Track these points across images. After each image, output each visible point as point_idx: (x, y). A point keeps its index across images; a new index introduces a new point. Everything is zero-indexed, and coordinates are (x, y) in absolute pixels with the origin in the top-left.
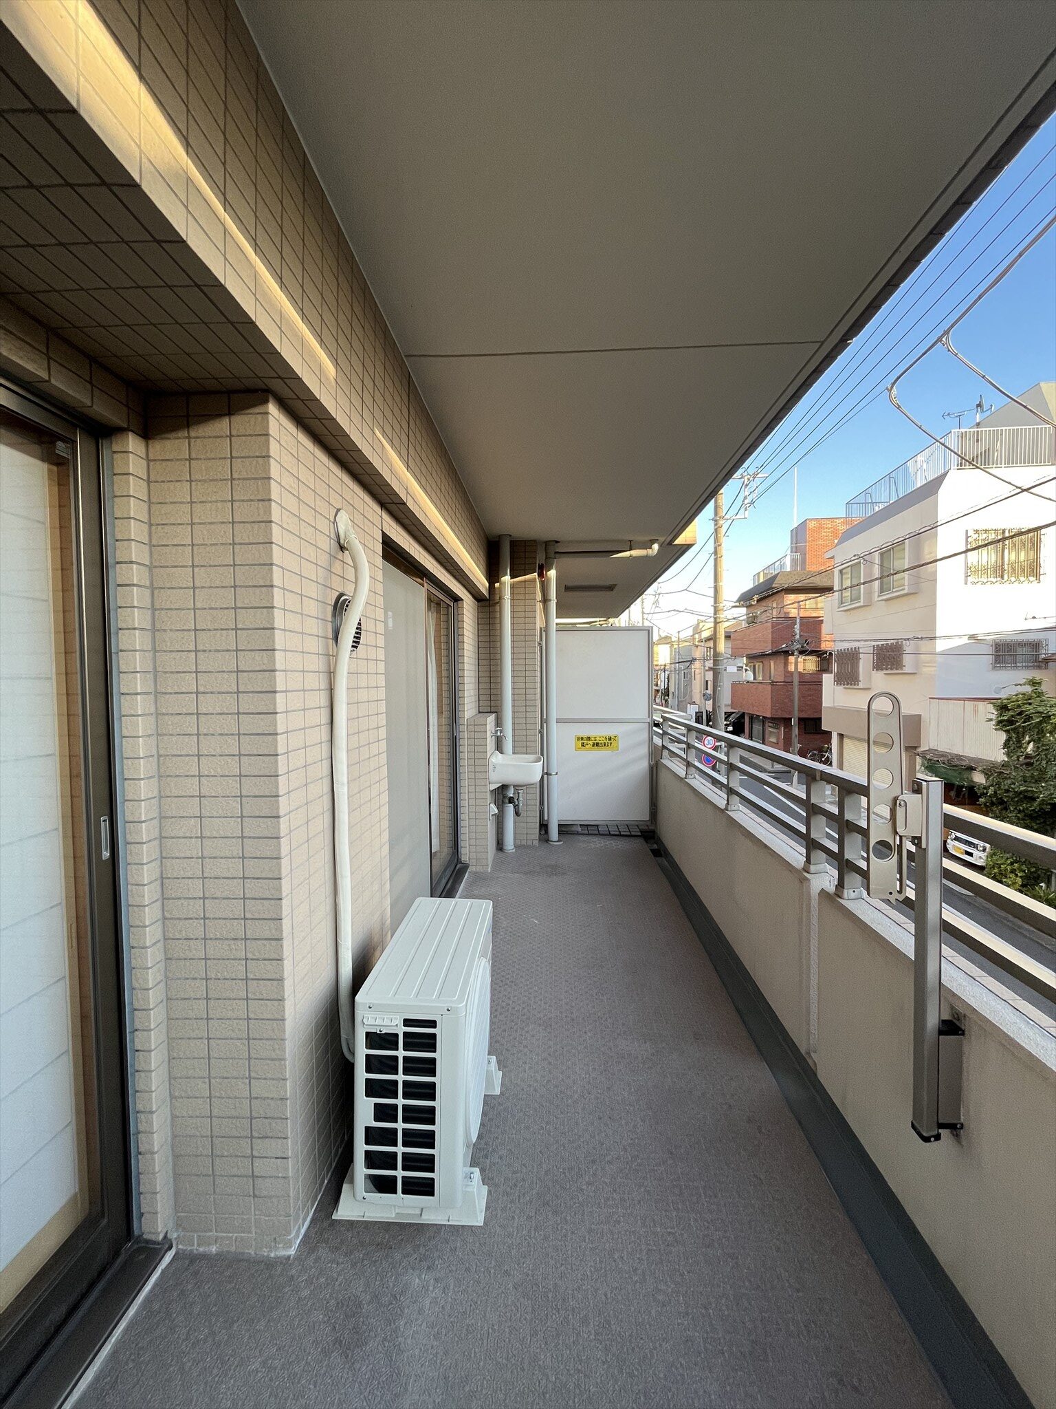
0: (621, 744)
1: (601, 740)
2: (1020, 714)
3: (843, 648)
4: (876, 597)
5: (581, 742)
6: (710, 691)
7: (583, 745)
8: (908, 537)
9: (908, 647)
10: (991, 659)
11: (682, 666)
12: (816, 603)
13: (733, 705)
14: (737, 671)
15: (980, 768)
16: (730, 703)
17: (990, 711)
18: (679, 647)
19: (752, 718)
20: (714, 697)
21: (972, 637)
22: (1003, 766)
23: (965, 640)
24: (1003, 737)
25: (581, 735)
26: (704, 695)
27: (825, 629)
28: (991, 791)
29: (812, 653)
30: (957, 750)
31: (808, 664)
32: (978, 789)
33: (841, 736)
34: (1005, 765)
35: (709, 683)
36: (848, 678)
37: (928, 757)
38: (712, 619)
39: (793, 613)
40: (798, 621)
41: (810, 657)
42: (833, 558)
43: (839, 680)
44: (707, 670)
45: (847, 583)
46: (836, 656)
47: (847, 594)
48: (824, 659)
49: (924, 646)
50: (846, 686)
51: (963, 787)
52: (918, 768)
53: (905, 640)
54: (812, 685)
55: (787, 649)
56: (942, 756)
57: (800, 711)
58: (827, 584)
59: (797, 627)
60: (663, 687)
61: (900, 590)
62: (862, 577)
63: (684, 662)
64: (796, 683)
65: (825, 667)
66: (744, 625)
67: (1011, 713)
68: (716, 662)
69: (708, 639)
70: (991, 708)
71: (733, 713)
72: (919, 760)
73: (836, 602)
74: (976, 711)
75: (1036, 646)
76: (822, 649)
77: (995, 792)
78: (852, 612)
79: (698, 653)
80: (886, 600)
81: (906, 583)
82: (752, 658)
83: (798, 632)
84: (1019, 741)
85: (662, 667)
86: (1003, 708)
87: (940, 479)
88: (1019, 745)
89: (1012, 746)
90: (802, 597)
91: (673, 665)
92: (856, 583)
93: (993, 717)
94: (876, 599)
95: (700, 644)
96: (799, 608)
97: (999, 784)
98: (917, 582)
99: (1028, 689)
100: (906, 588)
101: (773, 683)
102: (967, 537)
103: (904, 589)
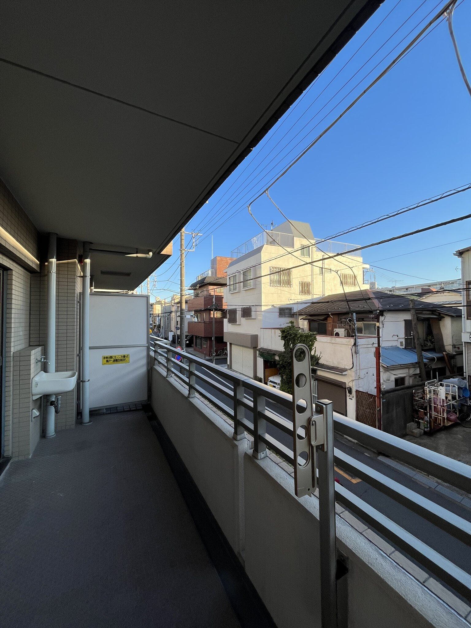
0: (131, 359)
1: (120, 358)
2: (288, 334)
3: (231, 308)
4: (242, 289)
5: (106, 359)
6: (179, 326)
7: (107, 361)
8: (252, 266)
9: (253, 309)
10: (278, 314)
11: (166, 314)
12: (221, 290)
13: (188, 332)
14: (190, 317)
15: (277, 354)
16: (187, 331)
17: (279, 333)
18: (165, 306)
19: (196, 337)
20: (181, 329)
21: (273, 306)
22: (284, 353)
23: (271, 307)
24: (283, 342)
25: (106, 355)
26: (176, 328)
27: (224, 301)
28: (281, 363)
29: (219, 310)
30: (270, 348)
31: (217, 315)
32: (277, 362)
33: (231, 344)
34: (284, 352)
35: (178, 322)
36: (233, 320)
37: (261, 351)
38: (180, 294)
39: (212, 293)
40: (214, 297)
41: (219, 312)
42: (226, 272)
43: (230, 321)
44: (177, 317)
45: (232, 283)
46: (229, 312)
47: (232, 287)
48: (224, 312)
49: (258, 308)
50: (232, 324)
51: (272, 361)
52: (257, 355)
53: (252, 306)
54: (220, 323)
55: (210, 308)
56: (265, 350)
57: (215, 334)
58: (225, 283)
59: (214, 299)
60: (158, 324)
61: (250, 287)
62: (237, 281)
63: (167, 313)
64: (214, 322)
65: (224, 316)
66: (193, 297)
67: (286, 333)
68: (181, 313)
69: (178, 303)
70: (279, 332)
71: (188, 335)
72: (258, 352)
73: (228, 290)
74: (275, 333)
75: (290, 309)
76: (223, 308)
77: (282, 363)
78: (234, 294)
79: (174, 309)
80: (245, 290)
81: (252, 284)
82: (196, 312)
83: (214, 301)
84: (288, 344)
85: (158, 315)
86: (283, 331)
87: (262, 247)
88: (289, 345)
89: (286, 345)
90: (215, 287)
91: (162, 314)
92: (235, 283)
93: (281, 335)
94: (242, 290)
95: (174, 305)
96: (214, 292)
97: (283, 360)
98: (255, 284)
99: (290, 325)
100: (252, 286)
101: (204, 322)
102: (270, 269)
103: (251, 287)
